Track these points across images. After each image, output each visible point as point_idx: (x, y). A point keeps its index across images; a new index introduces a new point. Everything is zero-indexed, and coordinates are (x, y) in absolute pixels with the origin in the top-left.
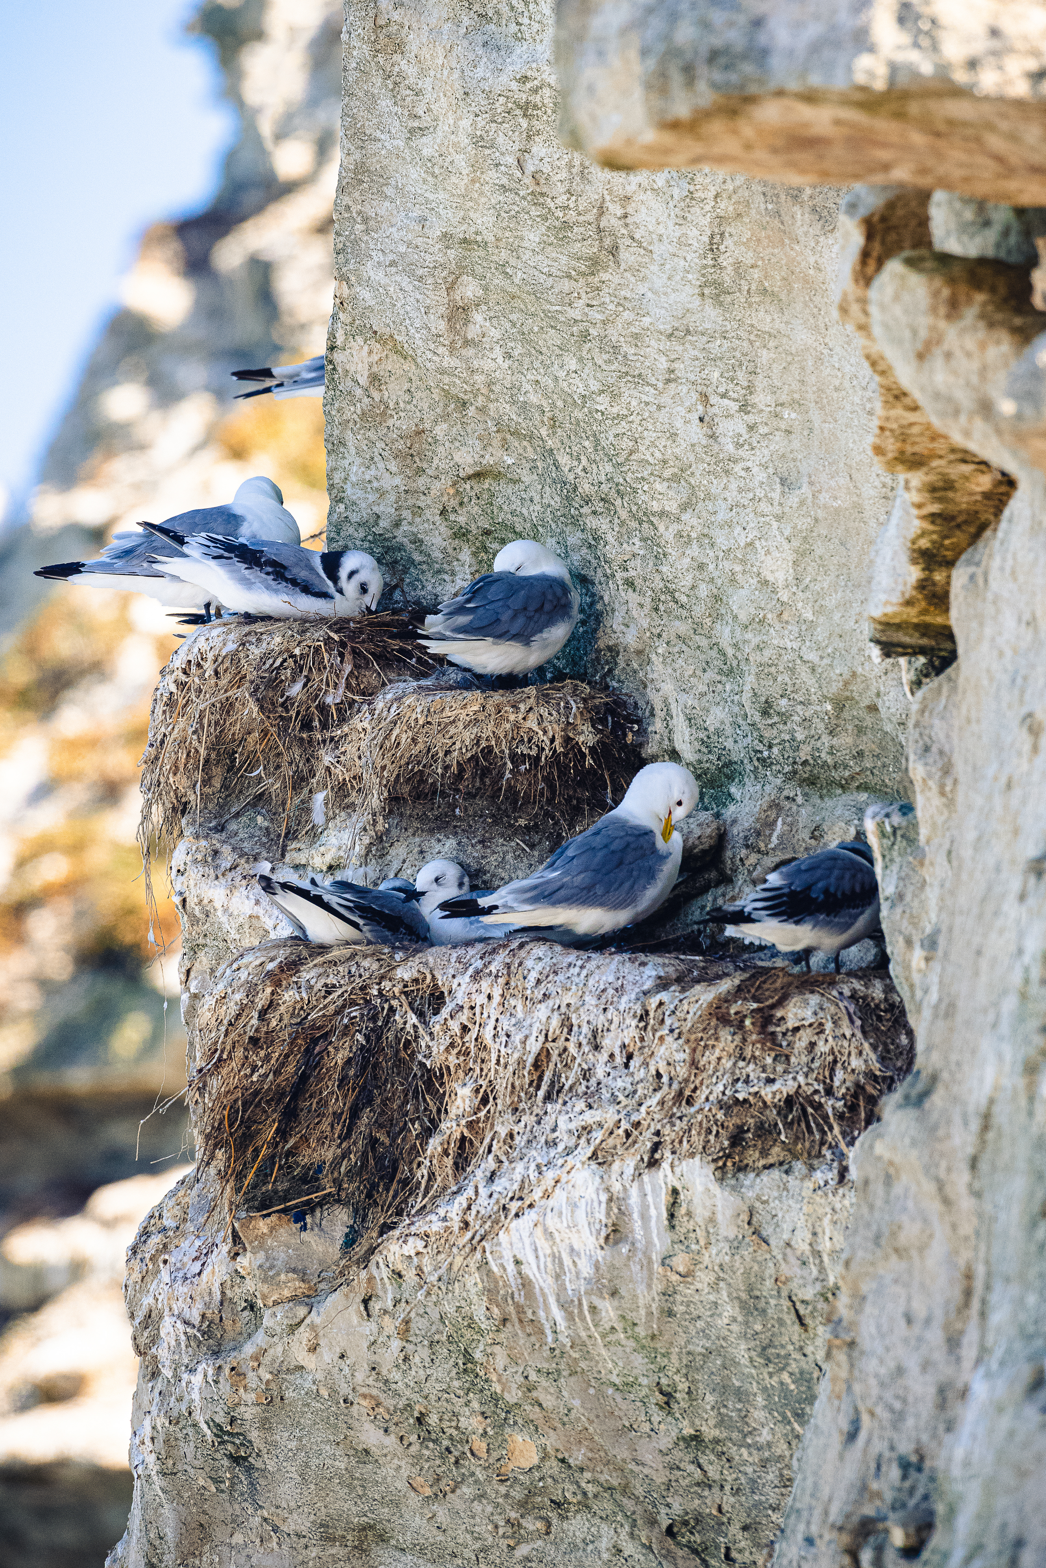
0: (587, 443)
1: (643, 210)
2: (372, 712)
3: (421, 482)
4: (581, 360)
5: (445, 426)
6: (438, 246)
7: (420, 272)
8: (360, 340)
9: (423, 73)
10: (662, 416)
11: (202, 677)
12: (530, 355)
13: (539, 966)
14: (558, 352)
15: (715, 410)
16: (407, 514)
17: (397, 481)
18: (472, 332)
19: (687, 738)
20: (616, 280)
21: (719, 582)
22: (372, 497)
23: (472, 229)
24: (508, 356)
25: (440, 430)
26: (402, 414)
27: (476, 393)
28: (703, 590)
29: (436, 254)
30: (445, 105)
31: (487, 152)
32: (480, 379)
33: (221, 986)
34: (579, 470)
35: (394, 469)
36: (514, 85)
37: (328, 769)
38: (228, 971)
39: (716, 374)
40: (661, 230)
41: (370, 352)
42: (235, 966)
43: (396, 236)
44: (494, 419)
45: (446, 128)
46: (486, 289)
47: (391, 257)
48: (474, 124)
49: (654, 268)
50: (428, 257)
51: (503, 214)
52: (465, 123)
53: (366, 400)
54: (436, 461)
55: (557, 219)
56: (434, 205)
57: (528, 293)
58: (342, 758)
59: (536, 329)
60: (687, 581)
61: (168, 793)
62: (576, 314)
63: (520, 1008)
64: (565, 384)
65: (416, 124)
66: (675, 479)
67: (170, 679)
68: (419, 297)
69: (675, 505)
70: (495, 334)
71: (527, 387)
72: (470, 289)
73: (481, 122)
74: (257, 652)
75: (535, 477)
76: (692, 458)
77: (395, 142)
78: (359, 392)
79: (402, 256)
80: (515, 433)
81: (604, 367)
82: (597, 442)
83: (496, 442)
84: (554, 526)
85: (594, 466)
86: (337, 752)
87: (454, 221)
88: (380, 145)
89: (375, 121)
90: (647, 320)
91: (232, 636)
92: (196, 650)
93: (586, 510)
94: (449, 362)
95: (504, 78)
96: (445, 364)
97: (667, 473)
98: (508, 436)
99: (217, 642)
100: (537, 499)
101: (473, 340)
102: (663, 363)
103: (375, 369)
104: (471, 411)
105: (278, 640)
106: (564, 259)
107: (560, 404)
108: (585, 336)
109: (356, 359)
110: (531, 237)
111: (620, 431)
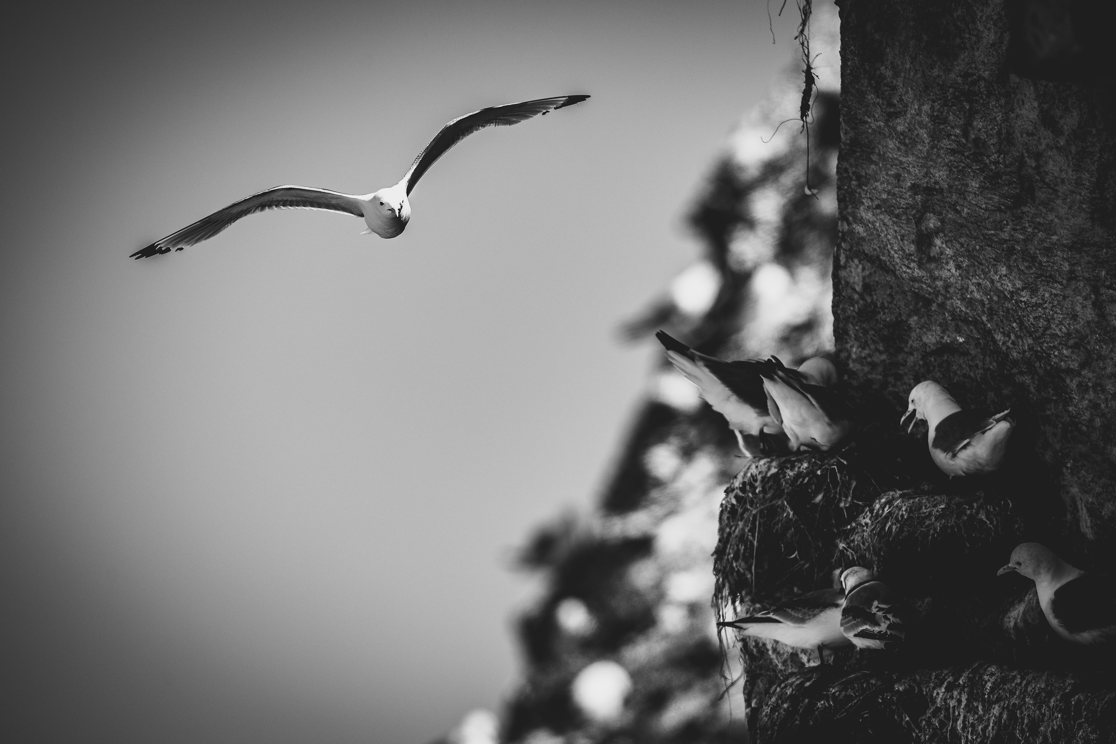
0: (1014, 325)
1: (1051, 162)
2: (871, 511)
3: (900, 357)
4: (1009, 267)
5: (916, 318)
6: (909, 193)
7: (897, 212)
8: (856, 261)
9: (896, 75)
10: (1067, 304)
11: (754, 493)
12: (974, 266)
13: (993, 679)
14: (993, 262)
15: (1104, 297)
16: (891, 379)
17: (884, 357)
18: (934, 252)
19: (1089, 524)
20: (1033, 211)
21: (1109, 416)
22: (866, 369)
23: (933, 180)
24: (958, 267)
25: (913, 320)
26: (886, 311)
27: (937, 293)
28: (1098, 422)
29: (906, 199)
30: (912, 96)
31: (942, 127)
32: (939, 283)
33: (773, 699)
34: (1009, 344)
35: (881, 348)
36: (959, 80)
37: (842, 552)
38: (778, 689)
39: (1103, 273)
40: (1064, 175)
41: (864, 269)
42: (783, 685)
43: (880, 188)
44: (949, 312)
45: (913, 112)
46: (942, 221)
47: (876, 202)
48: (932, 108)
49: (1059, 202)
50: (903, 202)
51: (954, 170)
52: (926, 107)
53: (861, 302)
54: (910, 342)
55: (992, 170)
56: (906, 165)
57: (972, 223)
58: (852, 545)
59: (978, 247)
60: (1087, 415)
61: (732, 574)
62: (1005, 236)
63: (980, 708)
64: (999, 284)
65: (892, 110)
66: (1076, 346)
67: (732, 496)
68: (896, 228)
69: (1077, 365)
70: (949, 252)
71: (972, 288)
72: (932, 222)
73: (937, 106)
74: (791, 474)
75: (979, 350)
76: (1088, 332)
77: (878, 124)
78: (856, 296)
79: (884, 201)
80: (965, 321)
81: (1026, 271)
82: (1021, 324)
83: (951, 328)
84: (992, 383)
85: (1020, 340)
86: (848, 541)
87: (920, 175)
88: (867, 126)
89: (864, 109)
90: (1055, 238)
91: (774, 464)
92: (749, 475)
93: (1015, 371)
94: (918, 273)
95: (952, 76)
96: (916, 274)
97: (1071, 342)
98: (960, 323)
99: (764, 469)
100: (980, 364)
101: (934, 257)
102: (1066, 267)
103: (867, 280)
104: (934, 307)
105: (805, 465)
106: (996, 198)
107: (995, 298)
108: (1011, 251)
109: (854, 274)
110: (974, 184)
111: (1037, 315)
